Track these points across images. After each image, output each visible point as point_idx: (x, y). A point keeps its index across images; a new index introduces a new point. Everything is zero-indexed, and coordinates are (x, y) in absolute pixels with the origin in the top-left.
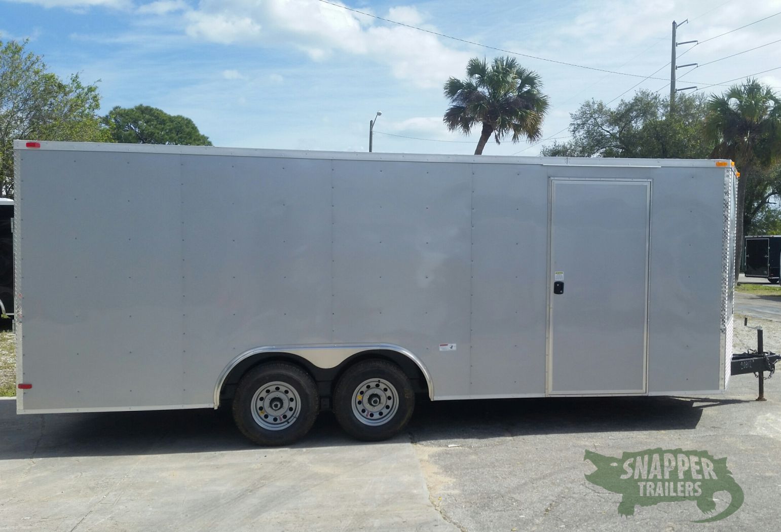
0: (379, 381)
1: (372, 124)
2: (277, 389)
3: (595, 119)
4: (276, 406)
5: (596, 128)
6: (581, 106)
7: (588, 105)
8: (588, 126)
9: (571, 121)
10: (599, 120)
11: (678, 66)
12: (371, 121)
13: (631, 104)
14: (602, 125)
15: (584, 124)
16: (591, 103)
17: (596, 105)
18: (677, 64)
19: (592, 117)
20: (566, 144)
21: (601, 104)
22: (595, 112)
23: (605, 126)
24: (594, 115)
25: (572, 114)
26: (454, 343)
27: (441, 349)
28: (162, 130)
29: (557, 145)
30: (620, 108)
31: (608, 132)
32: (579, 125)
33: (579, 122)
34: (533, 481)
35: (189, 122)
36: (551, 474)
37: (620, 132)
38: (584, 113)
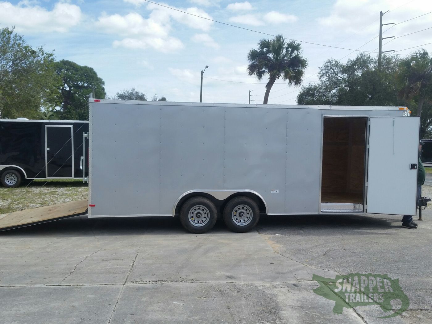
0: (244, 206)
1: (202, 73)
2: (199, 208)
3: (334, 70)
4: (199, 216)
5: (334, 75)
6: (325, 63)
7: (329, 62)
8: (329, 74)
9: (319, 71)
10: (336, 70)
11: (383, 38)
12: (202, 71)
13: (355, 61)
14: (338, 73)
15: (327, 73)
16: (331, 61)
17: (334, 62)
18: (383, 37)
19: (331, 68)
20: (316, 84)
21: (336, 61)
22: (333, 66)
23: (339, 74)
24: (332, 68)
25: (319, 68)
26: (278, 189)
27: (272, 192)
28: (76, 75)
29: (311, 85)
30: (348, 64)
31: (341, 77)
32: (324, 74)
33: (324, 72)
34: (316, 246)
35: (91, 70)
36: (324, 244)
37: (348, 78)
38: (327, 66)
